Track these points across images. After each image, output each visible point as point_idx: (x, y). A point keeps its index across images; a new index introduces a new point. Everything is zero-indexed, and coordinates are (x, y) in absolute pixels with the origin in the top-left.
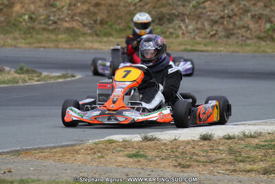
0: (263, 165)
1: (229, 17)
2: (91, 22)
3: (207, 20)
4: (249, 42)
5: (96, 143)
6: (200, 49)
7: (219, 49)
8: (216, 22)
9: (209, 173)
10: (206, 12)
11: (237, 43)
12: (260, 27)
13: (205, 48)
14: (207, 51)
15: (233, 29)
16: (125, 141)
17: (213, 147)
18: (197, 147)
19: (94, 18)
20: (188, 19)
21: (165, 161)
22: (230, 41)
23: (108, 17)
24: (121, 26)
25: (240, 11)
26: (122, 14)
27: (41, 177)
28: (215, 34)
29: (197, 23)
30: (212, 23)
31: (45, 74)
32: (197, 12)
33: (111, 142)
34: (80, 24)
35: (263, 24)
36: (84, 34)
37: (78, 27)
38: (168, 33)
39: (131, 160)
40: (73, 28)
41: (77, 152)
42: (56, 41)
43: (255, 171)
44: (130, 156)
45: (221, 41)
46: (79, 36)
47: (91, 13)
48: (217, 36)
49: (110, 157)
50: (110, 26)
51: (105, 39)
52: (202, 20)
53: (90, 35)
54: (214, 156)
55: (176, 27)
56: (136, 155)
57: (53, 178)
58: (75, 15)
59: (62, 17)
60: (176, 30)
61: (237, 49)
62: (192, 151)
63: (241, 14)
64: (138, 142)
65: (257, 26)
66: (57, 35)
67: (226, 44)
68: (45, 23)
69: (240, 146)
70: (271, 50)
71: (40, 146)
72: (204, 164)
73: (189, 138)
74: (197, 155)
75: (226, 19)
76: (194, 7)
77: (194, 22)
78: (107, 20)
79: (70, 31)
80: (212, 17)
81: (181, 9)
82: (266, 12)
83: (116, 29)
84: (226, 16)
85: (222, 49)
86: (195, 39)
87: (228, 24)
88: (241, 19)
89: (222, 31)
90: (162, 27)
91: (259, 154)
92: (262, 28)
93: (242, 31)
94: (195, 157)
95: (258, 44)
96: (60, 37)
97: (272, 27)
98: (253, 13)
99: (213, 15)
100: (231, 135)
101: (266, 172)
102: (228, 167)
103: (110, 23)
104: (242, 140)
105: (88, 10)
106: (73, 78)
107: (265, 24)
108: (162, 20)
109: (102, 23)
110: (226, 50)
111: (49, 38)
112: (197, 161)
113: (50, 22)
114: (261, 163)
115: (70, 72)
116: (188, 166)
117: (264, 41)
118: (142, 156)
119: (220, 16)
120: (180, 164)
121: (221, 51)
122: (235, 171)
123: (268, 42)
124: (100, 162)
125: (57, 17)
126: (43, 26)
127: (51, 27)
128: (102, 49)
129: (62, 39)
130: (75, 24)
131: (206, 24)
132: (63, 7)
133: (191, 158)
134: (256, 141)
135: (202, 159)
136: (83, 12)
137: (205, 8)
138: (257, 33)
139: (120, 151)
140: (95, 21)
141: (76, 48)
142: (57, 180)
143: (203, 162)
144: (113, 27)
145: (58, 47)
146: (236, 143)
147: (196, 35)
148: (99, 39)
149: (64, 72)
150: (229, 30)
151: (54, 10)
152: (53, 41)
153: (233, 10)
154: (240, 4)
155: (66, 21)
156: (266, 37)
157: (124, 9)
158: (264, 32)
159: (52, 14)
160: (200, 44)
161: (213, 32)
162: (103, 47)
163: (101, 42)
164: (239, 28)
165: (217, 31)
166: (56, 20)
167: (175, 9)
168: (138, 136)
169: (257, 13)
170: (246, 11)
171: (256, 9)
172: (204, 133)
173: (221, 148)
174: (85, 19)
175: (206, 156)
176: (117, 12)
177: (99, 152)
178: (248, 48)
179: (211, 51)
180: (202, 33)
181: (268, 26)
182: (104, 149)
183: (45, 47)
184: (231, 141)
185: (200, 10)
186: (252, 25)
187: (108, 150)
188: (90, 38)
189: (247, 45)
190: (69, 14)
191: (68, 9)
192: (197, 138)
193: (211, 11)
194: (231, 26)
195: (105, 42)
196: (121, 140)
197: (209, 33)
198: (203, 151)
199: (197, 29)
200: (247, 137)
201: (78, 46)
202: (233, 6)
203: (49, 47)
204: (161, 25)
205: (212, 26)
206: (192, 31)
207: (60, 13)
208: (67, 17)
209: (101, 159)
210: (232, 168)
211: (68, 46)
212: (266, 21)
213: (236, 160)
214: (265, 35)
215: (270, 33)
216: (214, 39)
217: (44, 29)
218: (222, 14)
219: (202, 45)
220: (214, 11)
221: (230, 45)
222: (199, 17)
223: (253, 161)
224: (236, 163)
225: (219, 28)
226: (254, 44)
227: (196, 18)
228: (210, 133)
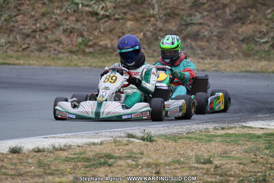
0: (71, 178)
1: (42, 31)
3: (19, 33)
4: (61, 55)
6: (12, 62)
7: (31, 62)
8: (28, 36)
10: (18, 26)
11: (50, 56)
12: (72, 41)
13: (17, 62)
14: (18, 64)
15: (45, 43)
17: (22, 160)
18: (5, 160)
22: (42, 54)
25: (52, 25)
28: (27, 48)
29: (8, 37)
30: (24, 37)
32: (9, 26)
35: (75, 39)
45: (33, 54)
48: (29, 49)
52: (14, 33)
54: (22, 169)
61: (49, 63)
62: (1, 163)
63: (53, 27)
65: (68, 40)
67: (38, 58)
69: (49, 159)
70: (82, 64)
74: (6, 168)
75: (38, 33)
76: (5, 20)
77: (6, 35)
80: (24, 31)
82: (78, 26)
84: (38, 29)
85: (34, 62)
86: (7, 52)
87: (40, 38)
88: (53, 33)
89: (33, 45)
91: (67, 167)
92: (74, 42)
93: (54, 45)
94: (3, 170)
95: (70, 58)
97: (83, 41)
98: (65, 28)
99: (25, 29)
100: (40, 148)
102: (36, 180)
104: (51, 152)
107: (77, 38)
110: (38, 63)
112: (5, 174)
114: (70, 176)
117: (76, 55)
119: (31, 30)
121: (33, 64)
123: (80, 56)
131: (18, 37)
134: (65, 154)
135: (11, 172)
137: (17, 22)
138: (68, 48)
143: (12, 175)
146: (45, 156)
147: (8, 48)
150: (42, 43)
153: (45, 24)
154: (51, 18)
156: (78, 51)
158: (76, 46)
160: (12, 57)
161: (26, 46)
164: (52, 42)
165: (29, 44)
169: (69, 27)
170: (58, 25)
171: (68, 23)
172: (13, 146)
173: (30, 161)
175: (15, 169)
178: (60, 62)
179: (22, 65)
180: (14, 46)
181: (80, 40)
184: (40, 154)
185: (12, 24)
186: (64, 39)
189: (59, 59)
192: (6, 150)
193: (23, 25)
194: (43, 40)
197: (21, 46)
198: (12, 164)
199: (9, 42)
200: (57, 150)
202: (45, 20)
205: (24, 40)
206: (4, 44)
210: (41, 180)
212: (78, 35)
213: (45, 173)
214: (77, 49)
215: (82, 47)
216: (26, 53)
218: (34, 27)
219: (14, 59)
220: (26, 25)
221: (42, 59)
222: (11, 31)
223: (62, 173)
224: (45, 176)
225: (31, 41)
226: (66, 58)
227: (8, 32)
228: (19, 146)
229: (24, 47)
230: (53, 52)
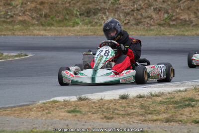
0: (165, 116)
1: (138, 10)
2: (38, 16)
3: (122, 13)
4: (152, 28)
5: (44, 103)
8: (128, 14)
9: (127, 123)
10: (121, 7)
11: (144, 28)
15: (141, 19)
16: (65, 101)
17: (129, 104)
18: (117, 104)
19: (40, 13)
20: (108, 12)
21: (94, 115)
22: (139, 27)
23: (50, 12)
24: (60, 18)
25: (146, 6)
26: (61, 9)
27: (5, 129)
28: (128, 23)
29: (114, 15)
30: (126, 15)
31: (5, 54)
32: (115, 7)
33: (55, 102)
34: (30, 18)
35: (162, 15)
36: (33, 25)
37: (29, 20)
38: (94, 23)
39: (70, 115)
40: (25, 20)
41: (31, 110)
42: (13, 30)
43: (160, 120)
44: (69, 112)
45: (132, 27)
46: (29, 26)
47: (38, 9)
48: (129, 24)
49: (55, 113)
50: (52, 19)
51: (49, 28)
52: (118, 12)
53: (37, 25)
54: (129, 110)
55: (100, 18)
56: (73, 111)
57: (14, 129)
58: (26, 11)
59: (17, 12)
60: (99, 20)
61: (144, 33)
62: (114, 107)
64: (74, 102)
65: (158, 16)
66: (13, 26)
67: (136, 30)
68: (4, 18)
69: (148, 103)
70: (168, 33)
71: (4, 106)
72: (123, 116)
73: (112, 98)
74: (118, 110)
75: (135, 12)
76: (112, 3)
77: (113, 14)
78: (50, 14)
79: (23, 22)
80: (125, 10)
81: (103, 5)
82: (165, 6)
83: (56, 20)
84: (135, 9)
85: (133, 33)
87: (137, 15)
88: (146, 12)
89: (132, 20)
90: (90, 18)
91: (162, 108)
92: (161, 17)
93: (147, 20)
94: (116, 111)
95: (159, 29)
96: (16, 27)
97: (168, 17)
98: (155, 7)
100: (142, 94)
101: (167, 121)
102: (140, 118)
103: (52, 16)
104: (149, 98)
105: (36, 7)
106: (26, 57)
107: (164, 14)
108: (89, 13)
109: (46, 16)
110: (136, 34)
111: (7, 28)
112: (118, 114)
113: (8, 17)
114: (164, 115)
115: (23, 52)
116: (112, 118)
117: (163, 27)
118: (78, 112)
119: (130, 10)
120: (105, 117)
122: (145, 120)
123: (166, 28)
124: (48, 117)
125: (13, 12)
126: (3, 19)
127: (9, 20)
128: (46, 35)
129: (17, 28)
130: (26, 18)
131: (121, 15)
132: (17, 5)
133: (113, 112)
134: (160, 99)
135: (122, 113)
136: (32, 9)
137: (120, 4)
138: (158, 22)
139: (62, 108)
140: (41, 15)
141: (27, 35)
142: (17, 131)
144: (54, 19)
145: (14, 35)
146: (146, 101)
148: (44, 28)
149: (19, 52)
150: (138, 19)
151: (10, 7)
152: (10, 30)
153: (140, 5)
154: (145, 1)
155: (20, 16)
156: (165, 24)
157: (62, 6)
158: (163, 20)
159: (9, 11)
161: (127, 21)
162: (47, 34)
163: (45, 30)
164: (145, 18)
165: (129, 20)
166: (12, 15)
167: (99, 5)
168: (75, 97)
169: (158, 7)
170: (150, 6)
171: (157, 4)
172: (122, 94)
173: (135, 104)
174: (34, 13)
175: (124, 110)
176: (57, 8)
177: (46, 109)
178: (152, 32)
182: (50, 107)
183: (5, 35)
184: (142, 99)
185: (116, 5)
186: (154, 16)
187: (53, 108)
188: (37, 28)
189: (151, 30)
190: (22, 11)
191: (21, 7)
192: (117, 97)
193: (124, 6)
194: (139, 17)
195: (48, 30)
196: (62, 101)
197: (123, 22)
198: (122, 107)
200: (153, 96)
201: (29, 33)
202: (141, 2)
203: (8, 35)
204: (89, 17)
205: (125, 17)
207: (15, 10)
208: (21, 13)
209: (49, 115)
210: (143, 118)
211: (22, 34)
213: (146, 113)
214: (164, 22)
215: (167, 21)
216: (127, 26)
217: (4, 22)
218: (133, 8)
220: (126, 6)
221: (139, 30)
222: (116, 11)
223: (158, 113)
224: (146, 115)
225: (130, 18)
226: (156, 29)
227: (114, 11)
228: (127, 94)
229: (125, 22)
230: (146, 25)
